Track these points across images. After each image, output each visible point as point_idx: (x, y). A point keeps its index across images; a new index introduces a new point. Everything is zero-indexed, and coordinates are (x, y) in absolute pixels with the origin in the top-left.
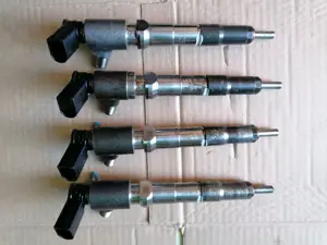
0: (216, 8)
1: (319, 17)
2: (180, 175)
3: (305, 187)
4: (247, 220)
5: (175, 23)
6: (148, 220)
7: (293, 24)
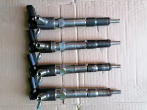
0: (93, 7)
1: (138, 11)
2: (78, 85)
3: (134, 87)
4: (108, 102)
5: (75, 17)
6: (63, 102)
7: (127, 15)
